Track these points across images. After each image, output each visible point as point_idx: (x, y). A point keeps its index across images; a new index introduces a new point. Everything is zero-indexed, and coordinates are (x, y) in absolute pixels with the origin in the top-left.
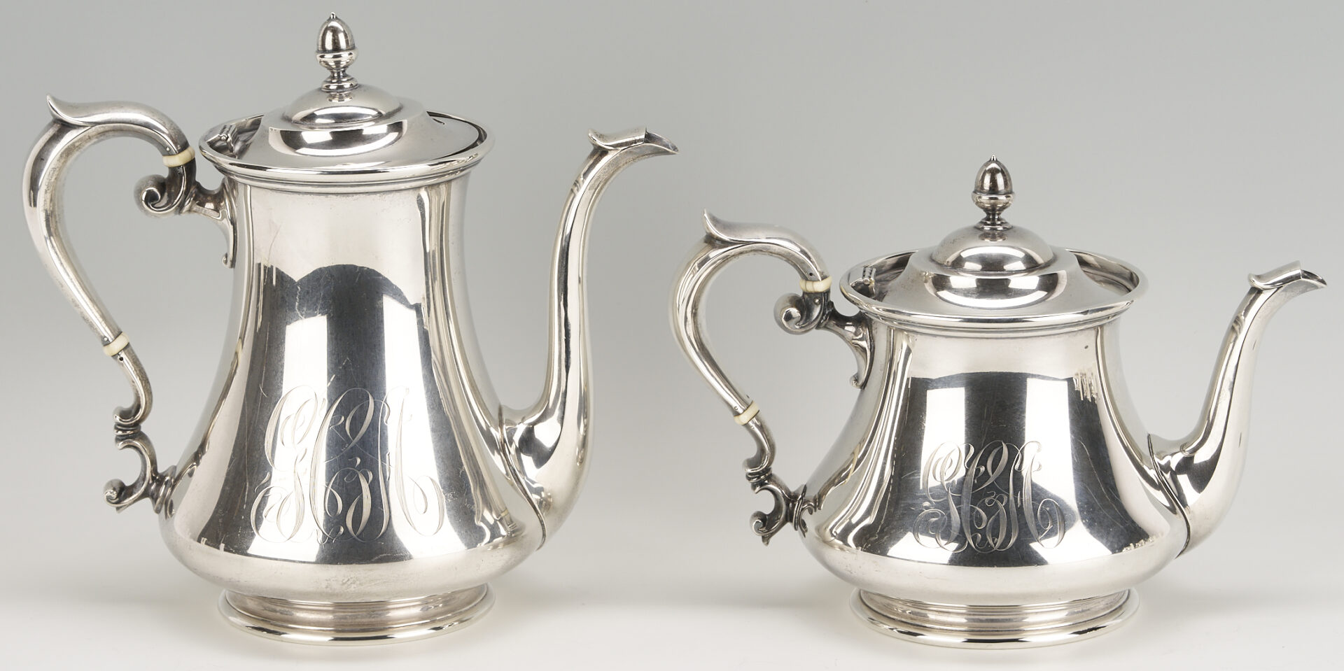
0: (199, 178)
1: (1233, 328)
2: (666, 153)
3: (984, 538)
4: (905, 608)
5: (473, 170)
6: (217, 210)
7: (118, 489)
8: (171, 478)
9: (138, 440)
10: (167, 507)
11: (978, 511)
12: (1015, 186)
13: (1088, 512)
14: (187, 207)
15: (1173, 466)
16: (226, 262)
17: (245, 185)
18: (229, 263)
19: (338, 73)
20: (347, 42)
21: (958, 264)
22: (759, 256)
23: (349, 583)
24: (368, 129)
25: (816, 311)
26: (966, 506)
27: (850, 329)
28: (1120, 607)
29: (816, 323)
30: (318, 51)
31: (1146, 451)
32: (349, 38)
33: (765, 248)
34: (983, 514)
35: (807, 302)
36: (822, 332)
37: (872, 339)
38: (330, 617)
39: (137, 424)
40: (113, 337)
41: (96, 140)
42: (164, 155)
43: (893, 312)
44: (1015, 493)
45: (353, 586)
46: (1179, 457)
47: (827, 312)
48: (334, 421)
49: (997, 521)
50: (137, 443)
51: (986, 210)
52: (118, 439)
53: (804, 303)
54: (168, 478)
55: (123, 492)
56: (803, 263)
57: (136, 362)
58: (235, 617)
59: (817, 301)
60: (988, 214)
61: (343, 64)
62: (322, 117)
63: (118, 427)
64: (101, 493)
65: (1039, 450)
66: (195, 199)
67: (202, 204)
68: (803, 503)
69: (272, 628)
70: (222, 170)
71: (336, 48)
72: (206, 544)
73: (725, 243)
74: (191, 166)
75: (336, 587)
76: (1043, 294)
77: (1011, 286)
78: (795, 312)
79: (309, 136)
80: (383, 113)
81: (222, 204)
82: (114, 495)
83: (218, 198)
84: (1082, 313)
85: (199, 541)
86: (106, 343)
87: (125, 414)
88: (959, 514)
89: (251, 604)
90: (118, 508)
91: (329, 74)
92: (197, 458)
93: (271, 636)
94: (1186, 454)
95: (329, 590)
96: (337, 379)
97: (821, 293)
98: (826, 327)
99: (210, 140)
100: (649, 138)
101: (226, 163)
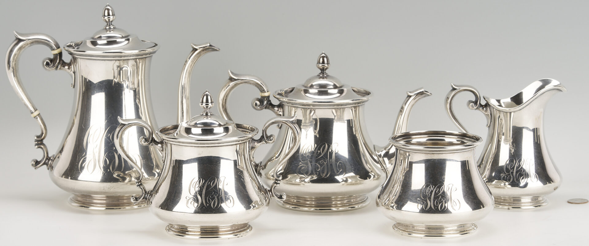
0: (63, 58)
1: (401, 111)
2: (216, 50)
3: (319, 174)
4: (294, 200)
5: (154, 55)
6: (69, 69)
7: (35, 162)
8: (53, 158)
9: (42, 145)
10: (51, 168)
11: (317, 165)
12: (330, 61)
13: (354, 166)
14: (59, 67)
15: (382, 155)
16: (72, 86)
17: (78, 58)
18: (73, 86)
19: (109, 23)
20: (112, 13)
21: (312, 86)
22: (246, 84)
23: (111, 188)
24: (118, 40)
25: (265, 102)
26: (313, 163)
27: (276, 109)
28: (365, 201)
29: (265, 106)
30: (103, 16)
31: (373, 150)
32: (113, 12)
33: (248, 81)
34: (319, 166)
35: (262, 100)
36: (267, 110)
37: (283, 112)
38: (105, 202)
39: (42, 140)
40: (34, 111)
41: (30, 45)
42: (52, 50)
43: (290, 100)
44: (330, 159)
45: (112, 189)
46: (384, 152)
47: (269, 103)
48: (106, 136)
49: (324, 168)
50: (42, 146)
51: (321, 69)
52: (36, 145)
53: (261, 100)
54: (52, 158)
55: (37, 163)
56: (261, 86)
57: (42, 119)
58: (74, 203)
59: (265, 99)
60: (322, 71)
61: (111, 20)
62: (104, 37)
63: (36, 141)
64: (30, 163)
65: (338, 146)
66: (62, 65)
67: (64, 67)
68: (261, 167)
69: (86, 206)
70: (71, 54)
71: (109, 15)
72: (65, 177)
73: (235, 80)
74: (60, 54)
75: (107, 190)
76: (339, 95)
77: (328, 92)
78: (258, 103)
79: (99, 42)
80: (124, 36)
81: (71, 67)
82: (34, 163)
83: (69, 65)
84: (352, 100)
85: (62, 177)
86: (32, 113)
87: (38, 137)
88: (311, 166)
89: (79, 199)
90: (35, 168)
91: (106, 24)
92: (61, 151)
93: (85, 208)
94: (387, 150)
95: (104, 191)
96: (108, 122)
97: (267, 96)
98: (268, 108)
99: (67, 45)
100: (210, 46)
101: (72, 51)
